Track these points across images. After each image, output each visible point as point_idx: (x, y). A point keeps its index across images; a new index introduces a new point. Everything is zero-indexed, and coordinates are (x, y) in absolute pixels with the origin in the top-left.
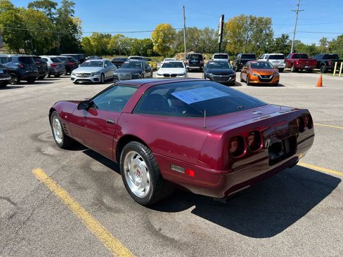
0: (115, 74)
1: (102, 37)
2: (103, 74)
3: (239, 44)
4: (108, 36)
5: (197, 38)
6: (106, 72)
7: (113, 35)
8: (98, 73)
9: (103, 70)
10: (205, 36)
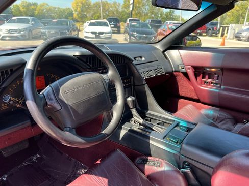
0: (43, 31)
1: (30, 4)
2: (30, 30)
3: (139, 15)
4: (35, 4)
5: (108, 9)
6: (33, 30)
7: (39, 4)
8: (25, 29)
9: (30, 27)
10: (114, 8)
